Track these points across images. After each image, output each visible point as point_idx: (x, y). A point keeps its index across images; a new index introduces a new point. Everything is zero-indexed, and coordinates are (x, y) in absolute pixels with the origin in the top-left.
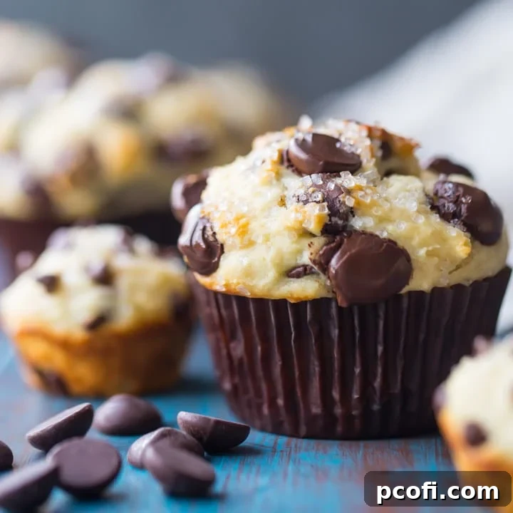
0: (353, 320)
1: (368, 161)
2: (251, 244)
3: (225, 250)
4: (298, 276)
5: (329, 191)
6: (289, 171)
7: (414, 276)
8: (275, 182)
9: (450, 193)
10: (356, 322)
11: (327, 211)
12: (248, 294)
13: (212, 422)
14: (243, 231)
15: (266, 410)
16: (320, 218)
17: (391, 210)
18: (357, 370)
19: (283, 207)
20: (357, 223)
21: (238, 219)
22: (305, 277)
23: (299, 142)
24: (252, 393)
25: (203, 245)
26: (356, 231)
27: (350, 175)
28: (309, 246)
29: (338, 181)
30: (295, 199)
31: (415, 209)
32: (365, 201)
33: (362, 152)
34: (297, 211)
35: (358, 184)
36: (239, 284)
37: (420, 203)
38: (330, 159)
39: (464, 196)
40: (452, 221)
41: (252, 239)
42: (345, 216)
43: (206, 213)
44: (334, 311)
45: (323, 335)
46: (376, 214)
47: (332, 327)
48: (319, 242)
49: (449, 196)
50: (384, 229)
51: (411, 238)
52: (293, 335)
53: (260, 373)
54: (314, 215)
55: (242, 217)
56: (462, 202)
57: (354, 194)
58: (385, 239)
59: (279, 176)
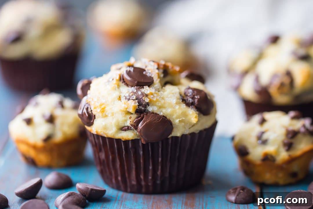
0: (149, 148)
1: (156, 80)
2: (106, 116)
3: (96, 117)
4: (125, 130)
5: (139, 95)
6: (123, 84)
7: (174, 131)
8: (117, 89)
9: (191, 94)
10: (150, 149)
11: (137, 104)
12: (105, 136)
13: (89, 189)
14: (103, 111)
15: (114, 181)
16: (134, 107)
17: (164, 103)
18: (151, 168)
19: (120, 101)
20: (150, 109)
21: (101, 105)
22: (128, 131)
23: (127, 72)
24: (108, 173)
25: (87, 115)
26: (150, 112)
27: (148, 87)
28: (130, 118)
29: (143, 90)
30: (125, 98)
31: (175, 102)
32: (153, 99)
33: (154, 76)
34: (125, 104)
35: (151, 92)
36: (101, 132)
37: (178, 99)
38: (140, 81)
39: (197, 95)
40: (191, 107)
41: (106, 114)
42: (145, 106)
43: (88, 101)
44: (140, 144)
45: (136, 153)
46: (158, 105)
47: (140, 150)
48: (134, 116)
49: (190, 95)
50: (161, 111)
51: (173, 115)
52: (124, 153)
53: (111, 166)
54: (132, 105)
55: (103, 104)
56: (195, 98)
57: (149, 97)
58: (162, 116)
59: (119, 86)
